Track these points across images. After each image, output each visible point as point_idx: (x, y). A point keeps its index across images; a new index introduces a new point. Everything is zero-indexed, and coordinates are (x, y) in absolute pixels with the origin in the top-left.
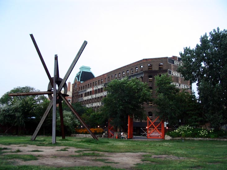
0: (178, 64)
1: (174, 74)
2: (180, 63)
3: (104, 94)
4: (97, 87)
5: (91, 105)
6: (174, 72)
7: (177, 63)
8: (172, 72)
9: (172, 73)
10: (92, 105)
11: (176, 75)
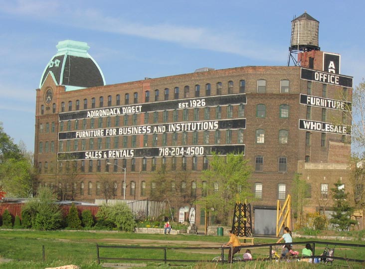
0: (322, 79)
1: (312, 103)
2: (327, 77)
3: (142, 131)
4: (121, 110)
5: (102, 154)
6: (312, 98)
7: (321, 77)
8: (308, 98)
9: (308, 101)
10: (105, 156)
11: (318, 103)
